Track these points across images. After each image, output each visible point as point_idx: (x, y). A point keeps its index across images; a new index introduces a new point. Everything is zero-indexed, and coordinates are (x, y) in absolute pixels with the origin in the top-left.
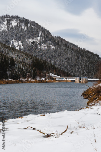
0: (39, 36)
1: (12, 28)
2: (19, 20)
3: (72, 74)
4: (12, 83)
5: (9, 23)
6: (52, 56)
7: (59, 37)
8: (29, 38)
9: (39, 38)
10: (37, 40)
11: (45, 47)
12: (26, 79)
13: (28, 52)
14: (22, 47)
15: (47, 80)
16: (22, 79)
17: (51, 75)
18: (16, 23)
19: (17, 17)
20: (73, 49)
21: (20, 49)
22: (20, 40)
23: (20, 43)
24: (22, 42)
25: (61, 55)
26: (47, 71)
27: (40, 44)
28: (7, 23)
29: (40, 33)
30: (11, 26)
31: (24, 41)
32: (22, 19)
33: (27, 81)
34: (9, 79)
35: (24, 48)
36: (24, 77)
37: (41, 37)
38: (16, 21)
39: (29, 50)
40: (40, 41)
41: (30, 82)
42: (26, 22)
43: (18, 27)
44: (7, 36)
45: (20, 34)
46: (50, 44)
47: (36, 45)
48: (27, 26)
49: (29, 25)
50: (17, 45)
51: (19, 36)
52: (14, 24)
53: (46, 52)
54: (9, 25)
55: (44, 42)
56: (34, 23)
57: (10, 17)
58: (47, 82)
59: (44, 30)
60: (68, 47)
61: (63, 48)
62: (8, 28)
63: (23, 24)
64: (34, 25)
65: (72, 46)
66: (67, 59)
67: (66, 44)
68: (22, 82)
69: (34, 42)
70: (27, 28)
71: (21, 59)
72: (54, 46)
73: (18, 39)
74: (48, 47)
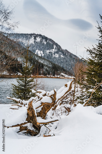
0: (53, 48)
1: (37, 42)
2: (42, 37)
3: (73, 74)
4: (43, 77)
5: (35, 39)
6: (62, 62)
7: (66, 50)
8: (48, 49)
9: (54, 50)
10: (53, 51)
11: (57, 56)
12: (50, 76)
13: (47, 58)
14: (43, 55)
15: (61, 77)
16: (48, 76)
17: (62, 74)
18: (40, 39)
19: (40, 35)
20: (74, 59)
21: (42, 56)
22: (42, 50)
23: (42, 52)
24: (43, 52)
25: (67, 61)
26: (60, 72)
27: (54, 54)
28: (34, 38)
29: (55, 47)
30: (36, 41)
31: (44, 51)
32: (44, 37)
33: (50, 77)
34: (42, 75)
35: (44, 56)
36: (49, 74)
37: (55, 49)
38: (40, 37)
39: (47, 57)
40: (54, 52)
41: (52, 78)
42: (46, 39)
43: (41, 41)
44: (34, 47)
45: (42, 46)
46: (60, 54)
47: (52, 54)
48: (47, 41)
49: (48, 41)
50: (40, 53)
51: (41, 48)
52: (38, 39)
53: (58, 59)
54: (35, 40)
55: (57, 52)
56: (51, 40)
57: (36, 35)
58: (60, 78)
59: (57, 45)
60: (72, 57)
61: (69, 57)
62: (35, 42)
63: (44, 40)
64: (51, 41)
65: (74, 56)
66: (71, 65)
67: (70, 55)
68: (48, 77)
69: (50, 52)
70: (47, 43)
71: (46, 64)
72: (63, 56)
73: (40, 50)
74: (59, 56)
